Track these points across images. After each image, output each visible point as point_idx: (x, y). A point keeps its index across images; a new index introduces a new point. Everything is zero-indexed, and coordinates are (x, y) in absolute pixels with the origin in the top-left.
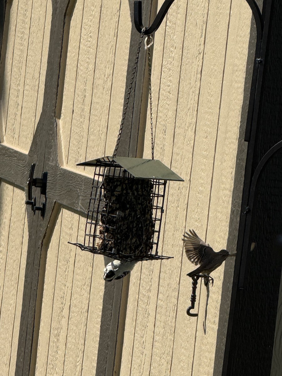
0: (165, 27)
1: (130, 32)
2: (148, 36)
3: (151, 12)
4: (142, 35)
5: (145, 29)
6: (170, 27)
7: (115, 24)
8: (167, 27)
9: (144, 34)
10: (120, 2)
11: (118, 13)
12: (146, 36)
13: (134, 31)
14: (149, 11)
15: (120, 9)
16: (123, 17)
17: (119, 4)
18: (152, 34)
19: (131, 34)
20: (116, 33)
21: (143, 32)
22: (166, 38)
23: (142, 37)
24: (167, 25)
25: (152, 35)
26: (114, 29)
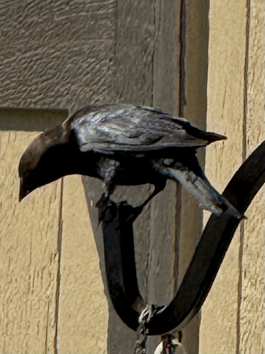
0: (235, 306)
1: (105, 336)
2: (163, 338)
3: (176, 249)
4: (142, 337)
5: (150, 312)
6: (255, 306)
7: (43, 310)
8: (243, 304)
9: (147, 331)
10: (56, 223)
11: (55, 265)
12: (159, 337)
13: (118, 329)
14: (172, 249)
15: (59, 250)
16: (71, 278)
17: (56, 229)
18: (178, 328)
19: (110, 340)
20: (50, 344)
21: (146, 325)
22: (242, 345)
23: (143, 345)
24: (243, 295)
25: (180, 333)
26: (42, 332)
